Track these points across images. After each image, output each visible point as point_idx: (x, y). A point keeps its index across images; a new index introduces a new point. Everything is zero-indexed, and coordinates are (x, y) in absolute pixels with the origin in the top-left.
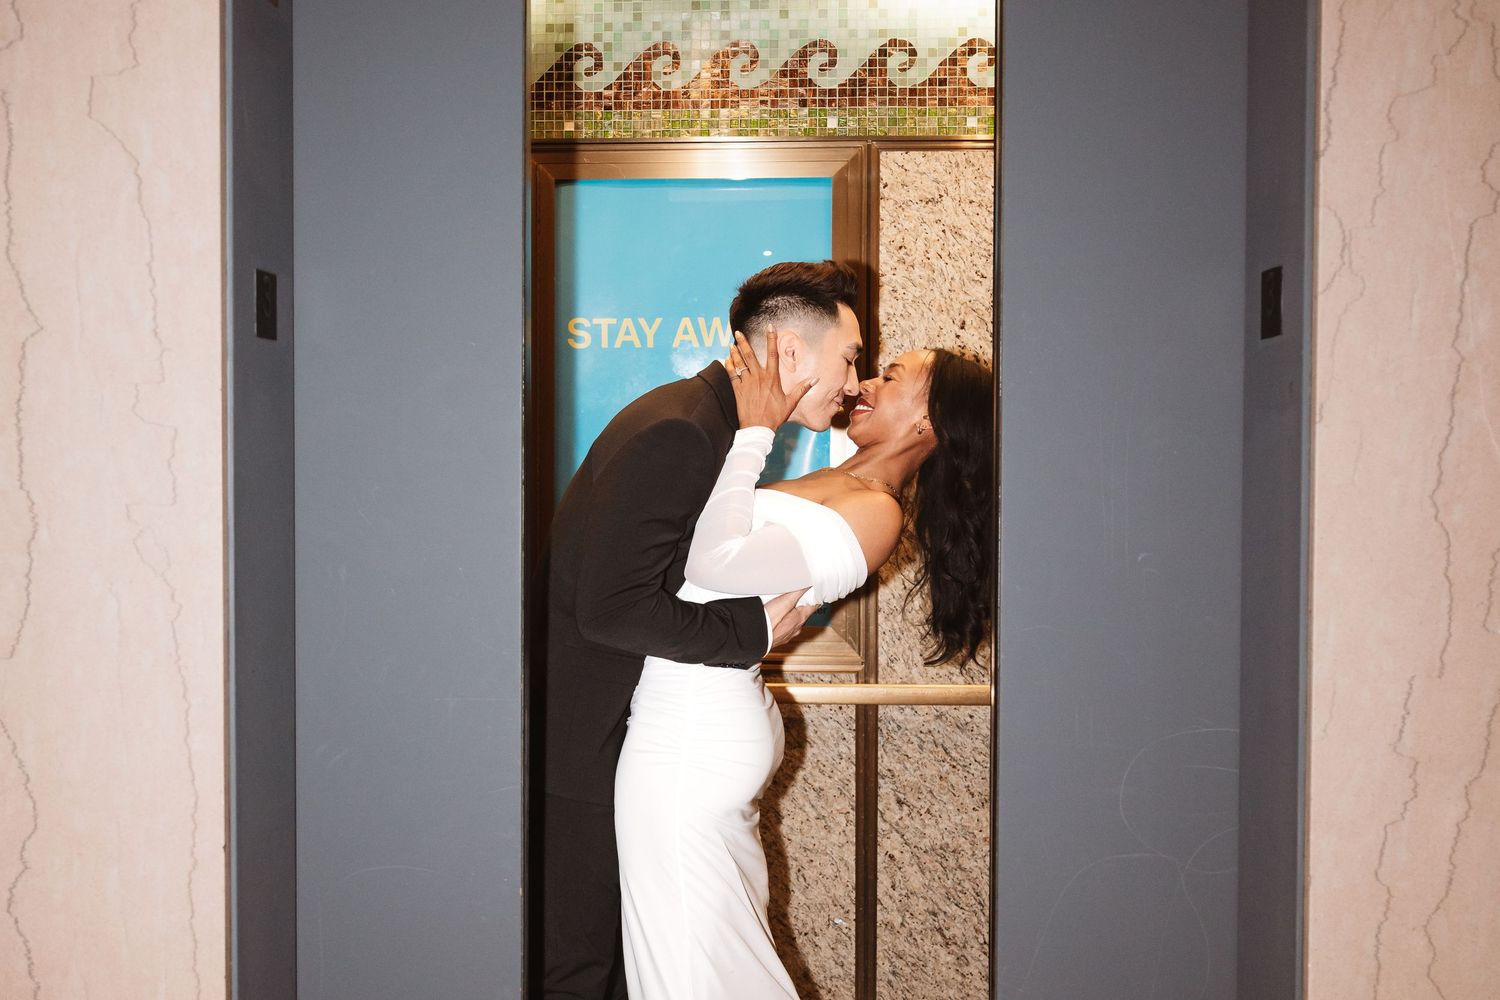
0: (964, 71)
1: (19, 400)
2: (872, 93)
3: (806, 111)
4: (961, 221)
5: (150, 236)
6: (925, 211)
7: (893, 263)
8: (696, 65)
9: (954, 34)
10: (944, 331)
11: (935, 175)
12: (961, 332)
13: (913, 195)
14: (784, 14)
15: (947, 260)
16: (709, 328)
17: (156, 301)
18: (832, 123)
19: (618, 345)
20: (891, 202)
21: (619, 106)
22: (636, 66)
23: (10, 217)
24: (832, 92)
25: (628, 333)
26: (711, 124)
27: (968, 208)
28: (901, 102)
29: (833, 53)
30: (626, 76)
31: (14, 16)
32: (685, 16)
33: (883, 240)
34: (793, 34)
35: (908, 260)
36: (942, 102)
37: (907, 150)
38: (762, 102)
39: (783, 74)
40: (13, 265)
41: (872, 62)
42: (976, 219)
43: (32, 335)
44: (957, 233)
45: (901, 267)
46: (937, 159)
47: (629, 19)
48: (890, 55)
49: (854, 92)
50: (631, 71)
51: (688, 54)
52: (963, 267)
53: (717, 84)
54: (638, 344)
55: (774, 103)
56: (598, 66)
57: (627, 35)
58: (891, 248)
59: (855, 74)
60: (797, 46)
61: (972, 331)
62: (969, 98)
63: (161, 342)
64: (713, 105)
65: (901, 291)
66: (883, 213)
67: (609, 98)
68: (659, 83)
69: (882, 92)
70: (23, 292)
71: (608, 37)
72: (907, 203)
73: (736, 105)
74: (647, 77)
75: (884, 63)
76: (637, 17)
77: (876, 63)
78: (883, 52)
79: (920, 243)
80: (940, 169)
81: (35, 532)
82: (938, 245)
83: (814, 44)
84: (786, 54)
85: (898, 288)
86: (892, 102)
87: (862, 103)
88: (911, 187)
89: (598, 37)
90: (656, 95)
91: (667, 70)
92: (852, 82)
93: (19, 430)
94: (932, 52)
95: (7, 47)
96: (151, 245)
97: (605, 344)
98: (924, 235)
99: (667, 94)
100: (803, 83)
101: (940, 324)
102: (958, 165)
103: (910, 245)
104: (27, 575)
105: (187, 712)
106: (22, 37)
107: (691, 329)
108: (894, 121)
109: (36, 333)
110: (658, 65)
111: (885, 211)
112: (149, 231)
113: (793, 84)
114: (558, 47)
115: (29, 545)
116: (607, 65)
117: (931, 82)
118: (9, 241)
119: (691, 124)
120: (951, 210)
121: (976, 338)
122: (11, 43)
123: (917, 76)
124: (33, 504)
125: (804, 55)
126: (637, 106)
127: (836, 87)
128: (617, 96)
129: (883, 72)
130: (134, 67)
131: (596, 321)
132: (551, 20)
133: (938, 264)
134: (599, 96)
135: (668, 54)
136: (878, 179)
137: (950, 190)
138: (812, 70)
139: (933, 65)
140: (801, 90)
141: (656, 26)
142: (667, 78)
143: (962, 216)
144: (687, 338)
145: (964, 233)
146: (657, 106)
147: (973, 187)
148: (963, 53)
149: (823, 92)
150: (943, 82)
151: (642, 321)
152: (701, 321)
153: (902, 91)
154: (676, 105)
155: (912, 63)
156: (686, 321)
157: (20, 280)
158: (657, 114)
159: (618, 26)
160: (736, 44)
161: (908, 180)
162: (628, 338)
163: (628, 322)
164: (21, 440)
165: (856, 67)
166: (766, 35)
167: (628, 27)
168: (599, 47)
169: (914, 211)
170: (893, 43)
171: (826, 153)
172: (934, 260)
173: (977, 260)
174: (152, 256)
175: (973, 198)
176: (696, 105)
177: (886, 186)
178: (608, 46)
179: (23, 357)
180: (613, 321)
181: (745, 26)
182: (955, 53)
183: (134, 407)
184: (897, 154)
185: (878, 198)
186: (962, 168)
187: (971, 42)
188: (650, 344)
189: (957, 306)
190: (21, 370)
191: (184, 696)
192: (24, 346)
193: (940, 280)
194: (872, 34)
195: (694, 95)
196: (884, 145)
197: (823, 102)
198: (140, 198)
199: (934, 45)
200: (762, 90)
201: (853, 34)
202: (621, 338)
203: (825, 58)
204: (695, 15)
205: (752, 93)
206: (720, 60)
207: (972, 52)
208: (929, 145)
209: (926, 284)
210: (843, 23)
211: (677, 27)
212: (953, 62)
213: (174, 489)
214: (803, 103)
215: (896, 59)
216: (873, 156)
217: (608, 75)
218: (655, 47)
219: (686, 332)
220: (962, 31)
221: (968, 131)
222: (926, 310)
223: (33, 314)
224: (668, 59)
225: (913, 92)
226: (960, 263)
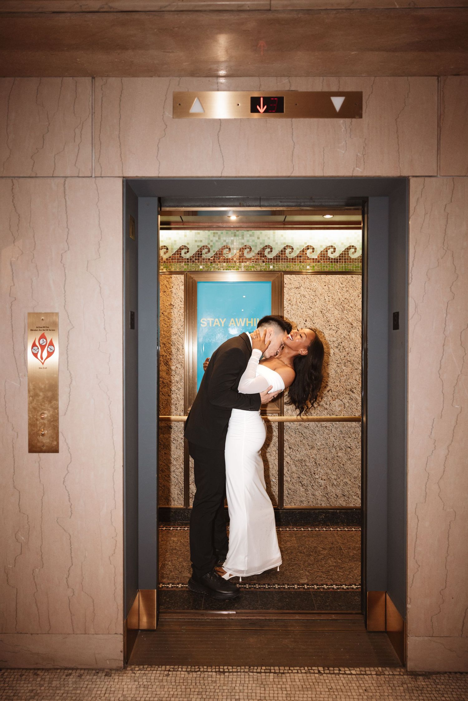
0: (306, 254)
1: (67, 346)
2: (282, 259)
3: (264, 264)
4: (306, 293)
5: (103, 303)
6: (296, 291)
7: (287, 304)
8: (235, 251)
9: (303, 244)
10: (301, 322)
11: (299, 281)
12: (305, 323)
13: (293, 286)
14: (258, 238)
15: (302, 304)
16: (238, 321)
17: (105, 320)
18: (271, 267)
19: (214, 326)
20: (287, 288)
21: (214, 262)
22: (219, 251)
23: (65, 298)
24: (271, 259)
25: (217, 323)
26: (239, 267)
27: (307, 290)
28: (290, 262)
29: (271, 249)
30: (216, 254)
31: (67, 244)
32: (232, 238)
33: (285, 298)
34: (261, 244)
35: (292, 303)
36: (300, 262)
37: (291, 274)
38: (253, 261)
39: (258, 254)
40: (66, 310)
41: (282, 251)
42: (309, 293)
43: (71, 329)
44: (304, 296)
45: (290, 305)
46: (299, 277)
47: (217, 239)
48: (287, 249)
49: (277, 259)
50: (218, 253)
51: (233, 248)
52: (306, 305)
53: (240, 257)
54: (219, 326)
55: (256, 262)
56: (209, 251)
57: (217, 243)
58: (287, 300)
59: (277, 254)
60: (262, 247)
61: (309, 322)
62: (307, 261)
63: (106, 331)
64: (240, 262)
65: (290, 312)
66: (285, 291)
67: (212, 260)
68: (225, 256)
69: (285, 259)
70: (68, 317)
71: (211, 244)
72: (291, 288)
73: (246, 262)
74: (222, 254)
75: (285, 251)
76: (219, 238)
77: (283, 251)
78: (285, 248)
79: (295, 299)
80: (300, 279)
81: (71, 382)
82: (299, 300)
83: (266, 246)
84: (259, 249)
85: (289, 311)
86: (287, 262)
87: (279, 262)
88: (292, 284)
89: (209, 244)
90: (224, 259)
91: (228, 252)
92: (277, 256)
93: (67, 354)
94: (298, 249)
95: (65, 252)
96: (104, 305)
97: (211, 325)
98: (296, 297)
99: (227, 259)
100: (263, 257)
101: (300, 320)
102: (304, 279)
103: (292, 299)
104: (69, 393)
105: (113, 430)
106: (69, 250)
107: (234, 321)
108: (288, 267)
109: (72, 328)
110: (225, 251)
111: (285, 290)
112: (103, 301)
113: (261, 257)
114: (198, 246)
115: (70, 385)
116: (211, 251)
117: (297, 256)
118: (65, 304)
119: (234, 267)
120: (303, 290)
121: (309, 324)
122: (66, 251)
123: (294, 255)
124: (71, 374)
125: (264, 249)
126: (219, 262)
127: (272, 258)
128: (214, 259)
129: (285, 254)
130: (99, 258)
131: (208, 319)
132: (196, 239)
133: (300, 305)
134: (209, 259)
135: (228, 248)
136: (284, 282)
137: (302, 285)
138: (266, 253)
139: (298, 252)
140: (263, 258)
141: (225, 241)
142: (227, 255)
143: (306, 292)
144: (233, 324)
145: (306, 296)
146: (224, 262)
147: (309, 284)
148: (306, 249)
149: (269, 259)
150: (300, 257)
151: (221, 319)
152: (236, 319)
153: (290, 259)
154: (230, 262)
155: (292, 251)
156: (232, 319)
157: (68, 314)
158: (225, 264)
159: (214, 241)
160: (246, 246)
161: (291, 282)
162: (217, 324)
163: (217, 320)
164: (68, 357)
165: (278, 252)
166: (253, 244)
167: (217, 241)
168: (209, 246)
169: (293, 291)
170: (287, 246)
171: (269, 275)
172: (298, 304)
173: (310, 304)
174: (104, 308)
175: (308, 287)
176: (235, 262)
177: (285, 284)
178: (211, 246)
179: (69, 335)
180: (213, 319)
181: (248, 241)
182: (304, 249)
183: (99, 348)
184: (289, 275)
185: (284, 287)
186: (306, 279)
187: (308, 246)
188: (223, 325)
189: (304, 316)
190: (68, 338)
191: (112, 426)
192: (69, 332)
193: (300, 309)
194: (282, 244)
195: (235, 259)
196: (285, 273)
197: (269, 262)
198: (101, 293)
199: (298, 247)
200: (253, 258)
201: (277, 243)
202: (215, 324)
203: (269, 250)
204: (235, 237)
205: (250, 259)
206: (242, 250)
207: (308, 249)
208: (297, 273)
209: (296, 310)
210: (274, 241)
211: (230, 241)
212: (303, 251)
213: (109, 370)
214: (264, 262)
215: (288, 250)
216: (282, 276)
217: (212, 254)
218: (224, 246)
219: (232, 322)
220: (306, 243)
221: (307, 270)
222: (296, 317)
223: (71, 323)
224: (228, 250)
225: (292, 259)
226: (305, 304)
